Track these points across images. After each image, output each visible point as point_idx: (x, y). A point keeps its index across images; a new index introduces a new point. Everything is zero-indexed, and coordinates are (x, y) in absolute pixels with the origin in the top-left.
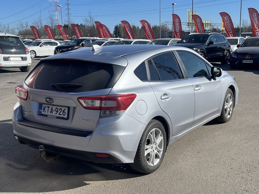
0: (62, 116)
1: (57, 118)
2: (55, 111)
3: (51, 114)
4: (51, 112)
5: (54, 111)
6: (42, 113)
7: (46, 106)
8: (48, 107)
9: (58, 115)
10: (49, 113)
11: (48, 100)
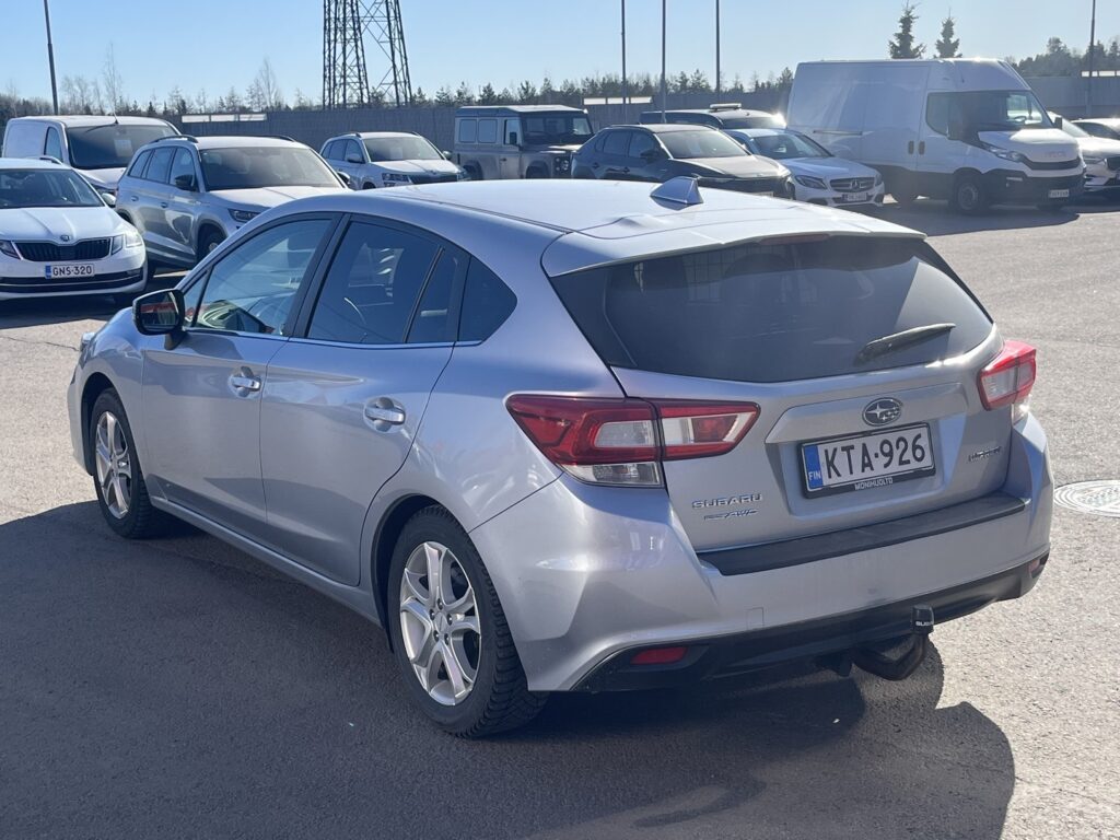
0: (915, 465)
2: (880, 454)
3: (868, 473)
4: (864, 466)
5: (876, 456)
6: (826, 482)
7: (835, 450)
8: (848, 449)
9: (895, 468)
10: (858, 474)
11: (878, 412)
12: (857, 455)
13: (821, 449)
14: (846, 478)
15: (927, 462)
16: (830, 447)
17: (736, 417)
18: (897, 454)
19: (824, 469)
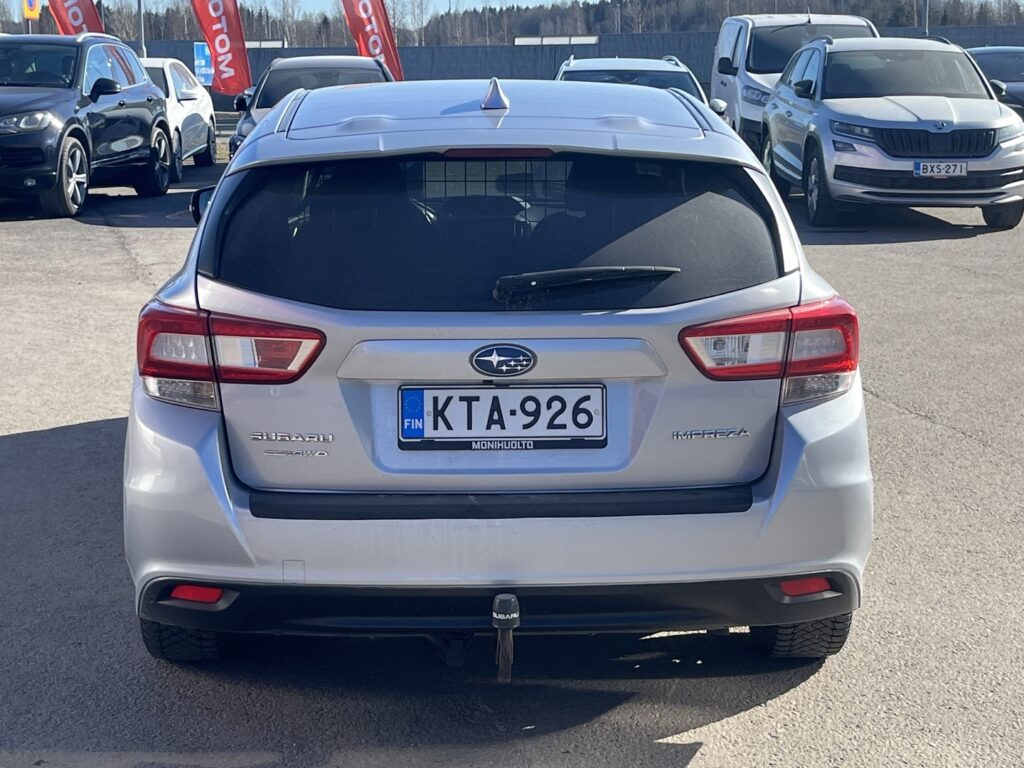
0: (572, 431)
1: (540, 445)
2: (519, 411)
3: (496, 430)
4: (490, 423)
5: (513, 413)
6: (429, 433)
7: (449, 399)
8: (469, 400)
9: (540, 430)
11: (495, 359)
12: (481, 410)
13: (428, 396)
14: (459, 431)
15: (594, 431)
16: (442, 395)
17: (301, 342)
18: (546, 415)
19: (429, 420)
